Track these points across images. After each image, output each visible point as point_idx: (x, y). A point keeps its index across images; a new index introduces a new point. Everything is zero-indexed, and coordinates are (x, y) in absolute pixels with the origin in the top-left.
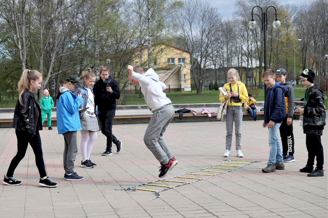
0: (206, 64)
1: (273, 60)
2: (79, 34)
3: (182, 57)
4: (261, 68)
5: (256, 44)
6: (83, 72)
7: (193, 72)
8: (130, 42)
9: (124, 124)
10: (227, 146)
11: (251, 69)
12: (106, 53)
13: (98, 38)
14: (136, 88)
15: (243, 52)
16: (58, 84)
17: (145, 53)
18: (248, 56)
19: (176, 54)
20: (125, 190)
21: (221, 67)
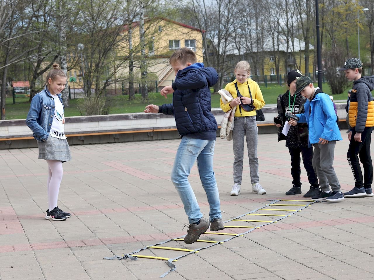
0: (227, 48)
1: (326, 40)
2: (34, 6)
3: (191, 39)
4: (307, 52)
5: (299, 17)
6: (42, 63)
7: (208, 61)
8: (113, 17)
9: (109, 143)
10: (235, 178)
11: (293, 54)
12: (76, 34)
13: (63, 11)
14: (123, 87)
15: (280, 29)
16: (5, 84)
17: (135, 34)
18: (288, 34)
19: (181, 34)
20: (120, 258)
21: (248, 52)
